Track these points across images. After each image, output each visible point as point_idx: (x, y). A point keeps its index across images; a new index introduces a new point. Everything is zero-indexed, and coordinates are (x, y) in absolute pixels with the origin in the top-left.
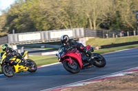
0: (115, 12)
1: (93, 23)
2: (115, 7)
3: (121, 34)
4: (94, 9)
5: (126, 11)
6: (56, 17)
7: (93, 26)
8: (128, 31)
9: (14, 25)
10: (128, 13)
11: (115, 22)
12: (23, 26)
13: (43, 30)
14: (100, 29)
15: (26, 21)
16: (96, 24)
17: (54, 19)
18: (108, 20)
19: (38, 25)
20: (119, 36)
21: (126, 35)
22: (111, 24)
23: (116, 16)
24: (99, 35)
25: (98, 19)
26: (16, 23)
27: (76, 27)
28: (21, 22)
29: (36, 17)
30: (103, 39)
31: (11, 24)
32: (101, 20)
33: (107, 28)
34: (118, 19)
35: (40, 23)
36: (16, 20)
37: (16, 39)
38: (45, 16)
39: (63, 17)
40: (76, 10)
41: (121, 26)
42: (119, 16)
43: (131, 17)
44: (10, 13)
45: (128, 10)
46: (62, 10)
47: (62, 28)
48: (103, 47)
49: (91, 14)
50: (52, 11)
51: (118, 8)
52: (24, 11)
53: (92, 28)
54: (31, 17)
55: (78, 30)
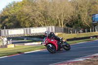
0: (77, 15)
1: (61, 23)
2: (77, 12)
3: (81, 31)
4: (62, 13)
5: (85, 15)
6: (35, 18)
7: (61, 25)
8: (86, 29)
9: (5, 23)
10: (86, 16)
11: (77, 22)
12: (12, 24)
13: (26, 27)
14: (66, 27)
15: (14, 20)
16: (64, 24)
17: (34, 19)
18: (72, 21)
19: (22, 23)
20: (79, 33)
21: (84, 32)
22: (74, 23)
23: (78, 18)
24: (66, 31)
25: (65, 20)
26: (7, 22)
27: (49, 25)
28: (10, 21)
29: (21, 18)
30: (68, 35)
31: (3, 23)
32: (67, 21)
33: (71, 27)
34: (79, 20)
35: (24, 22)
36: (7, 20)
37: (7, 33)
38: (27, 17)
39: (40, 18)
40: (49, 14)
41: (81, 25)
42: (80, 18)
43: (88, 19)
44: (3, 15)
45: (86, 14)
46: (40, 13)
47: (39, 26)
48: (68, 40)
49: (60, 16)
50: (32, 14)
51: (79, 12)
52: (13, 13)
53: (60, 26)
54: (17, 17)
55: (50, 27)
